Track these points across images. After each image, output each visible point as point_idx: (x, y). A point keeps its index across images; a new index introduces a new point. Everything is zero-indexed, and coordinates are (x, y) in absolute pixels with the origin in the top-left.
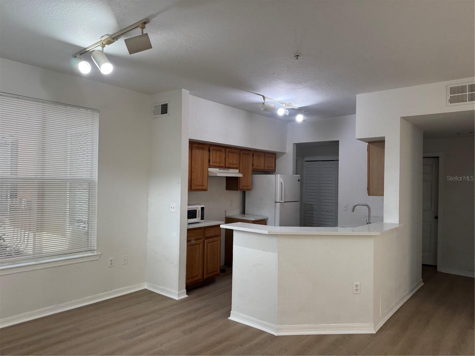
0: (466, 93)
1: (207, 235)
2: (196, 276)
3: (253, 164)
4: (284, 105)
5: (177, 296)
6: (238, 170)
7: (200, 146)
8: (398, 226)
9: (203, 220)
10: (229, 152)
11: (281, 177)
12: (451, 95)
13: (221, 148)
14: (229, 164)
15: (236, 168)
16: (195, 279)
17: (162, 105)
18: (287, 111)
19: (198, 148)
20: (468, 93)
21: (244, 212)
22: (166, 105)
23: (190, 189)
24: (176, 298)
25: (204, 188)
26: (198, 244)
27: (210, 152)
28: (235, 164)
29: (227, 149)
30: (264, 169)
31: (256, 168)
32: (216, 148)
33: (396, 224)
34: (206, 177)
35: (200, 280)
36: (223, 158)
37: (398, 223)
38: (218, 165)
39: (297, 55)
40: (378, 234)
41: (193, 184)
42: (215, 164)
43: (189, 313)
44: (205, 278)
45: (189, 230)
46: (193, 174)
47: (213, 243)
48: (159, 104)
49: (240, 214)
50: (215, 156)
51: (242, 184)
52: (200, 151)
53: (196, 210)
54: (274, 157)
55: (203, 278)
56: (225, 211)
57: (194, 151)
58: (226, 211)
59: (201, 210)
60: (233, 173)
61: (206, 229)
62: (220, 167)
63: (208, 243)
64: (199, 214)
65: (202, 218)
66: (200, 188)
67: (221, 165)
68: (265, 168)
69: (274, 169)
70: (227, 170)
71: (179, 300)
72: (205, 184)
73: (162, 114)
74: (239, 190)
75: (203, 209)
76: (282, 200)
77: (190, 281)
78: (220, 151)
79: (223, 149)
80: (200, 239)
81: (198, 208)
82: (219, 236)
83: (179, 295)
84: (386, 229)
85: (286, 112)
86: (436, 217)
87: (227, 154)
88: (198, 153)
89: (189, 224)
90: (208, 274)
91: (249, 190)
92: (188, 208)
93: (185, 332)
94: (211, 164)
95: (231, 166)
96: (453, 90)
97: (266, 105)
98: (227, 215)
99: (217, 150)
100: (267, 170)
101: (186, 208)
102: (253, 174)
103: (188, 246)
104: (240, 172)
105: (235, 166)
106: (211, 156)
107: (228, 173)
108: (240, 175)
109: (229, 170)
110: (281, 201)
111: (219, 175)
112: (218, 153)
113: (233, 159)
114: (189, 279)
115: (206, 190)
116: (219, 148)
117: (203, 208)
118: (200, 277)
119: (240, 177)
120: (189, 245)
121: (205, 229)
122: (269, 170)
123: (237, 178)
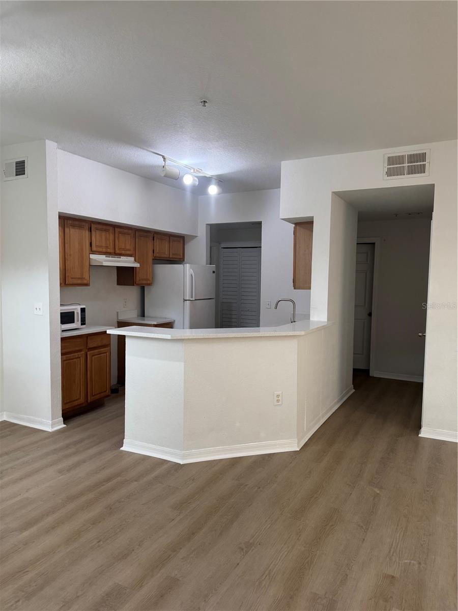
0: (404, 165)
1: (91, 345)
2: (77, 400)
3: (154, 250)
4: (192, 171)
5: (50, 427)
6: (133, 258)
7: (77, 223)
8: (326, 324)
9: (84, 326)
10: (120, 233)
11: (191, 268)
12: (389, 167)
13: (108, 228)
14: (120, 249)
15: (131, 256)
16: (76, 403)
17: (17, 163)
18: (196, 179)
19: (73, 226)
20: (406, 165)
21: (143, 315)
22: (23, 162)
23: (63, 284)
24: (49, 429)
25: (85, 282)
26: (77, 358)
27: (91, 231)
28: (129, 250)
29: (116, 229)
30: (169, 257)
31: (158, 255)
32: (99, 227)
33: (324, 322)
34: (87, 268)
35: (82, 404)
36: (111, 241)
37: (326, 320)
38: (104, 250)
39: (204, 101)
40: (303, 333)
41: (68, 276)
42: (100, 250)
43: (67, 446)
44: (89, 401)
45: (63, 340)
46: (68, 263)
47: (99, 356)
48: (12, 161)
49: (138, 316)
50: (98, 238)
51: (139, 277)
52: (77, 230)
53: (74, 312)
54: (182, 241)
55: (87, 401)
56: (116, 313)
57: (67, 230)
58: (118, 312)
59: (81, 312)
60: (127, 262)
61: (89, 337)
62: (107, 254)
63: (93, 356)
64: (78, 317)
65: (83, 323)
66: (79, 282)
67: (109, 250)
68: (171, 256)
69: (182, 257)
70: (117, 258)
71: (53, 432)
72: (86, 276)
73: (16, 175)
74: (135, 284)
75: (83, 310)
76: (192, 297)
77: (67, 406)
78: (106, 231)
79: (111, 229)
80: (80, 351)
81: (77, 309)
82: (108, 345)
83: (53, 425)
84: (312, 327)
85: (194, 180)
86: (370, 315)
87: (117, 235)
88: (73, 233)
89: (63, 331)
90: (93, 396)
91: (150, 285)
92: (61, 310)
93: (61, 472)
94: (94, 248)
95: (123, 252)
96: (391, 161)
97: (167, 168)
98: (119, 318)
99: (101, 230)
100: (172, 258)
101: (59, 310)
102: (154, 264)
103: (63, 361)
104: (136, 261)
105: (128, 252)
106: (93, 238)
107: (119, 262)
108: (137, 265)
109: (120, 258)
110: (191, 299)
111: (105, 264)
112: (104, 234)
113: (126, 242)
114: (67, 403)
115: (87, 285)
116: (104, 227)
117: (84, 308)
118: (82, 400)
119: (136, 267)
120: (65, 359)
121: (87, 337)
122: (175, 258)
123: (132, 269)
